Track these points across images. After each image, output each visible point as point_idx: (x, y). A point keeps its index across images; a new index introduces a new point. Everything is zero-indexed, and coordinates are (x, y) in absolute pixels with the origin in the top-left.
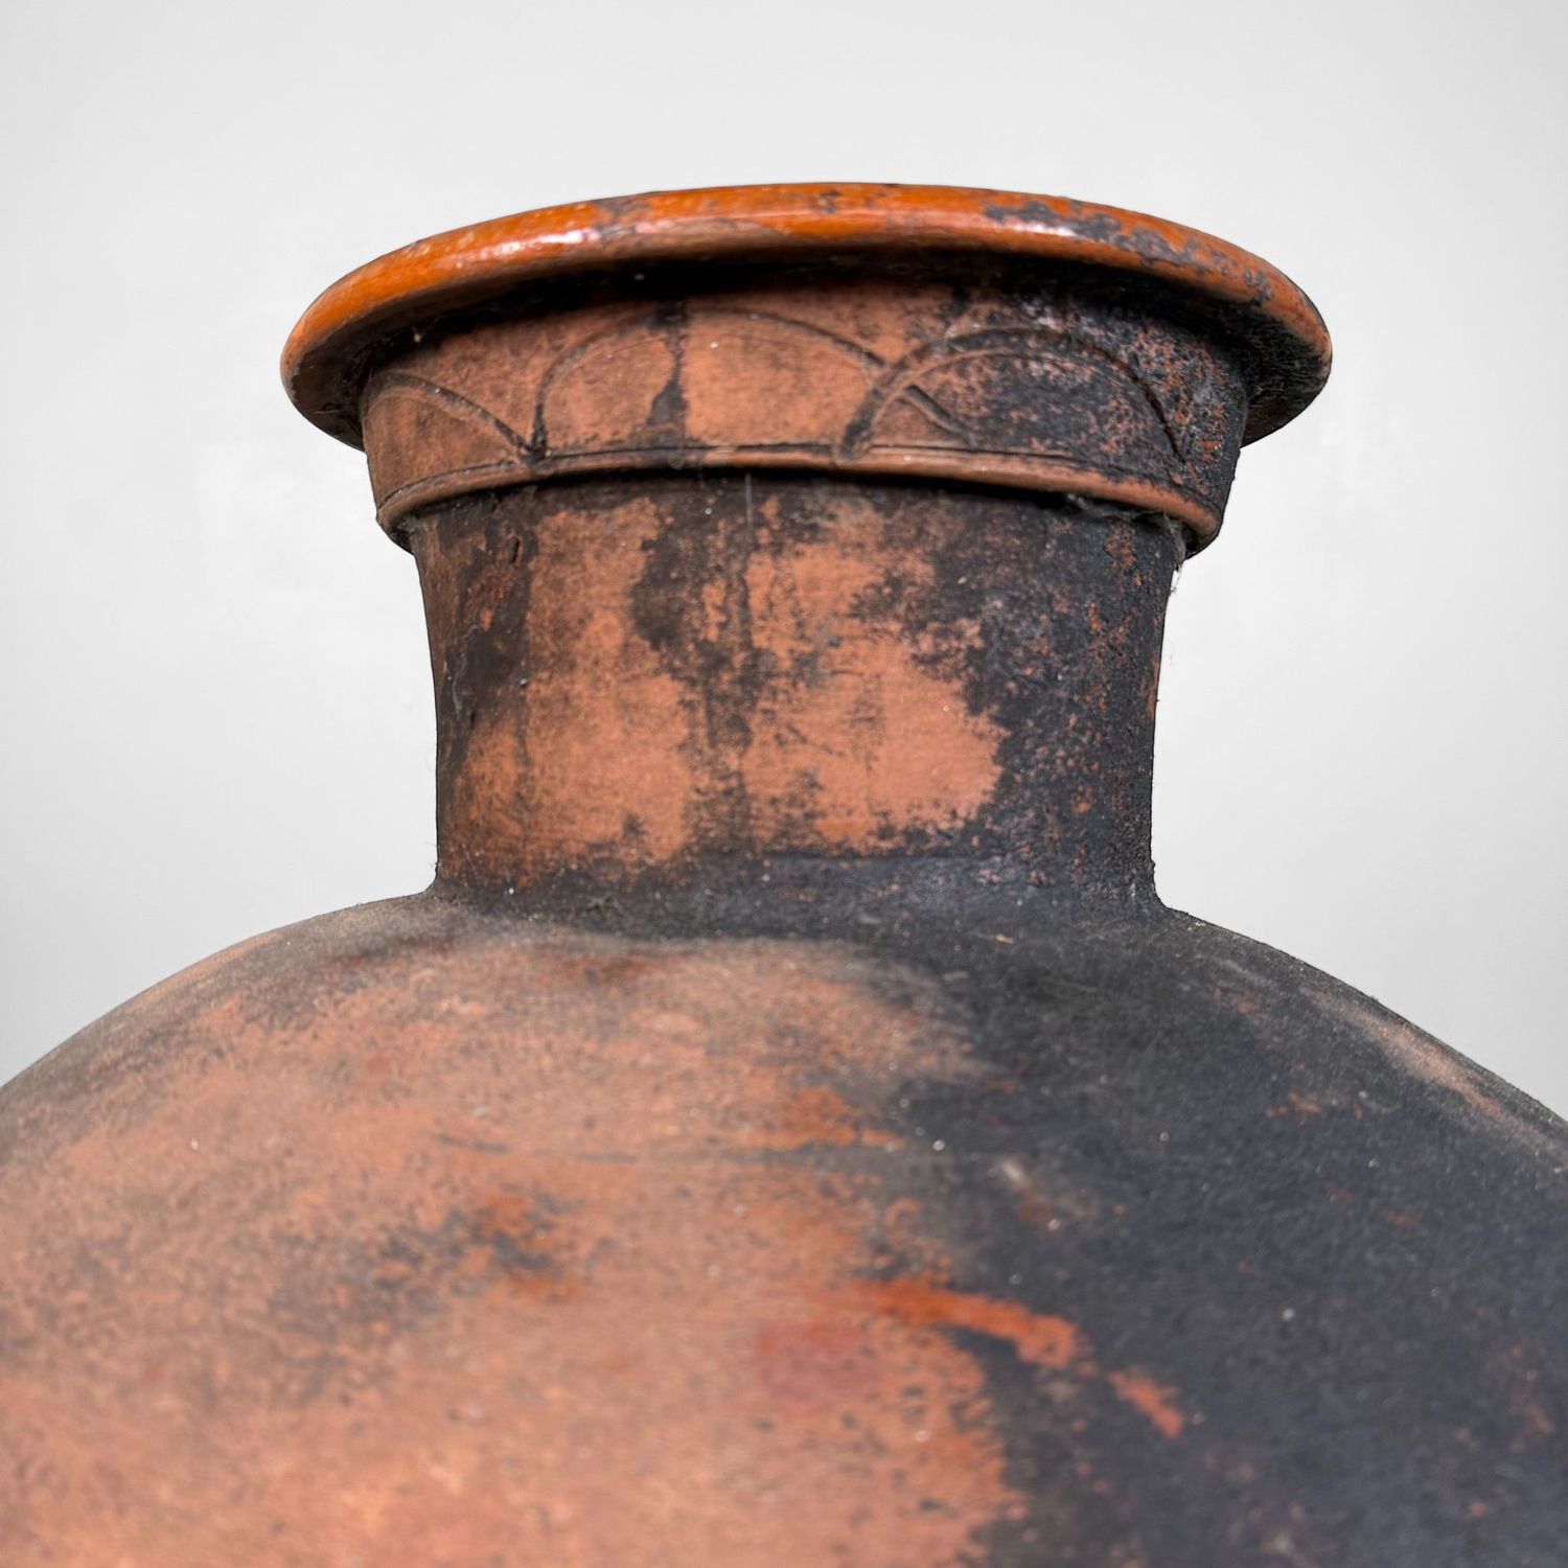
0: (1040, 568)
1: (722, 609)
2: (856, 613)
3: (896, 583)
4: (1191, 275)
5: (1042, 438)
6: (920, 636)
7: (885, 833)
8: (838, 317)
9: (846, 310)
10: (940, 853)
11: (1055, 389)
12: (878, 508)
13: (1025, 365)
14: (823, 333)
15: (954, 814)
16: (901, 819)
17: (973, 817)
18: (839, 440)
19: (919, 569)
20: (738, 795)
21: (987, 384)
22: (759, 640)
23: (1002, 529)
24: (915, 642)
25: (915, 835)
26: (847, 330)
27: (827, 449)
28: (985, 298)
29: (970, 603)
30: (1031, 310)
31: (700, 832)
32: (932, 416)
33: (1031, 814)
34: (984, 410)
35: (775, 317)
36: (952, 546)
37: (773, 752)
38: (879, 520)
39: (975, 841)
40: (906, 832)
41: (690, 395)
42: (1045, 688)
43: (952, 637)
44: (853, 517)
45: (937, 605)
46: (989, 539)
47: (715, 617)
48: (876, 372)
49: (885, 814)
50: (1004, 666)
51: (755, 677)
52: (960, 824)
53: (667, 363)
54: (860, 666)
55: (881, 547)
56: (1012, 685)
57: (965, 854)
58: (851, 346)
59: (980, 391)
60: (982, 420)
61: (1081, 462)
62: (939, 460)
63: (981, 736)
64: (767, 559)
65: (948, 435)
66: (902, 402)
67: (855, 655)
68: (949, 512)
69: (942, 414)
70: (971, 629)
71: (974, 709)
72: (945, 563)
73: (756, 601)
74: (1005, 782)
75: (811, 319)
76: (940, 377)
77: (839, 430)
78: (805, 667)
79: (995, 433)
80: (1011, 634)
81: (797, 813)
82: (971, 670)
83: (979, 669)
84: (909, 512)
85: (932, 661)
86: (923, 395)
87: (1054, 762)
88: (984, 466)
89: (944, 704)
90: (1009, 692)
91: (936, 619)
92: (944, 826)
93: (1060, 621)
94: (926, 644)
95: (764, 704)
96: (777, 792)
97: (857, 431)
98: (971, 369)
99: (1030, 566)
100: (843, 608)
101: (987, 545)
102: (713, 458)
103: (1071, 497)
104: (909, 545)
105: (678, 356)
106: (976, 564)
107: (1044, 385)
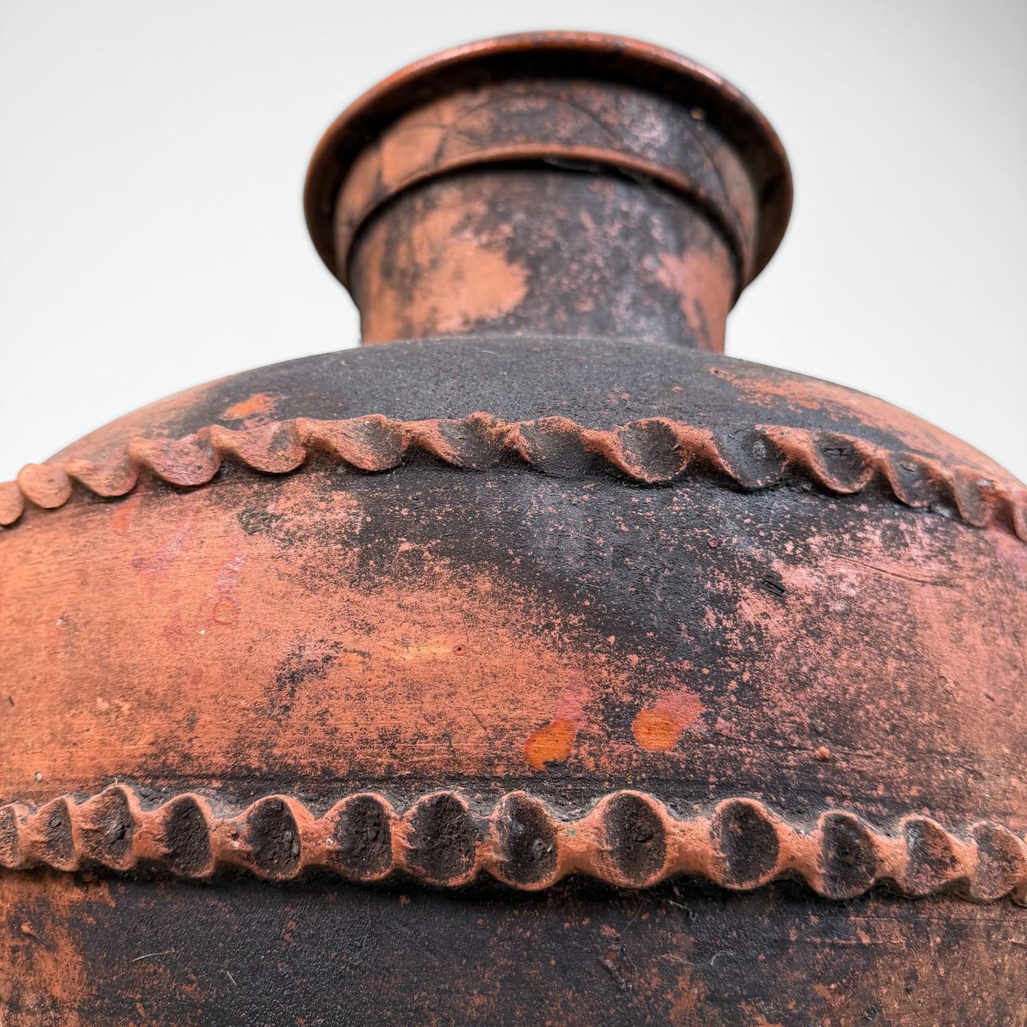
0: (544, 199)
1: (406, 254)
2: (453, 234)
3: (468, 217)
5: (520, 135)
6: (481, 236)
8: (428, 116)
9: (430, 113)
10: (493, 327)
11: (525, 114)
12: (459, 187)
13: (508, 108)
14: (424, 125)
15: (500, 311)
16: (473, 315)
17: (511, 310)
18: (432, 162)
19: (480, 208)
21: (490, 120)
22: (418, 260)
23: (521, 185)
24: (479, 239)
25: (481, 321)
26: (434, 120)
27: (428, 167)
29: (506, 217)
32: (468, 139)
33: (545, 308)
34: (490, 130)
35: (408, 128)
36: (494, 196)
37: (422, 304)
38: (461, 193)
39: (512, 320)
40: (476, 321)
41: (385, 172)
42: (553, 252)
43: (497, 234)
44: (448, 194)
45: (488, 221)
46: (514, 190)
47: (403, 257)
48: (443, 131)
49: (466, 316)
50: (527, 243)
51: (415, 277)
52: (503, 314)
53: (377, 163)
54: (455, 256)
55: (462, 204)
56: (532, 251)
57: (506, 327)
58: (434, 125)
59: (487, 123)
60: (489, 134)
61: (545, 139)
62: (473, 154)
63: (515, 275)
64: (419, 225)
65: (474, 144)
66: (454, 138)
67: (453, 253)
68: (491, 182)
69: (473, 137)
70: (507, 229)
71: (510, 263)
72: (492, 204)
73: (416, 245)
74: (530, 295)
76: (469, 124)
77: (431, 158)
78: (434, 262)
79: (496, 135)
80: (529, 229)
81: (430, 325)
82: (508, 247)
83: (511, 246)
84: (472, 185)
85: (487, 246)
86: (463, 133)
87: (561, 286)
88: (494, 151)
89: (495, 262)
90: (530, 255)
91: (487, 227)
92: (495, 316)
93: (561, 222)
94: (484, 239)
95: (419, 285)
96: (422, 319)
97: (439, 154)
98: (484, 117)
99: (539, 198)
100: (447, 234)
101: (512, 192)
102: (392, 190)
103: (548, 160)
104: (474, 200)
105: (380, 159)
106: (507, 202)
107: (520, 114)
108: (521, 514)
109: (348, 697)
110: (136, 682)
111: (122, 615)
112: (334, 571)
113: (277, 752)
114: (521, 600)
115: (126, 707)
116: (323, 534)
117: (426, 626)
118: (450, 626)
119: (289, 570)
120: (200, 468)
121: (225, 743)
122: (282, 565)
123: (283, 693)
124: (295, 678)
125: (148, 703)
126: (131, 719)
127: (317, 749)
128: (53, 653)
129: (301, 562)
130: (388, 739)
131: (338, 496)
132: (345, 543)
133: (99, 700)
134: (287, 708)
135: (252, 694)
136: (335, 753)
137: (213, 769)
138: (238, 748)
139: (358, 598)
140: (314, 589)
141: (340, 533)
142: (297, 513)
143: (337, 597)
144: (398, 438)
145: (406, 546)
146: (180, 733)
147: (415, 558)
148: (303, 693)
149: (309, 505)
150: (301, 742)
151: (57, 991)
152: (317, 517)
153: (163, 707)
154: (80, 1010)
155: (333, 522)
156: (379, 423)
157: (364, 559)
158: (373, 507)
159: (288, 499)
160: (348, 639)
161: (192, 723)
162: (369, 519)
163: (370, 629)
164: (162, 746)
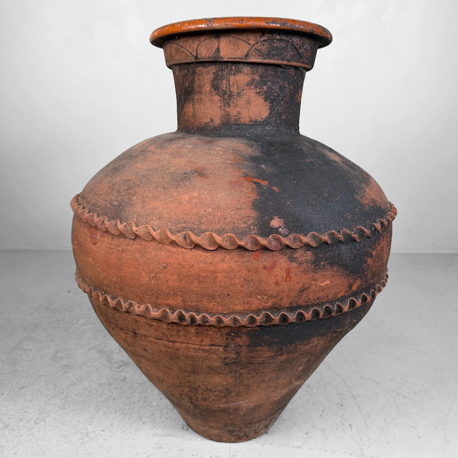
0: (277, 77)
1: (226, 84)
2: (247, 85)
3: (253, 80)
4: (300, 30)
5: (276, 56)
6: (257, 89)
7: (251, 121)
8: (244, 37)
9: (245, 36)
10: (259, 125)
11: (279, 48)
12: (250, 68)
13: (274, 44)
14: (242, 40)
15: (262, 118)
16: (253, 119)
17: (265, 119)
18: (244, 57)
19: (257, 78)
20: (228, 115)
21: (267, 48)
22: (232, 90)
23: (270, 71)
24: (256, 90)
25: (256, 122)
26: (245, 40)
27: (242, 58)
28: (267, 34)
29: (265, 83)
30: (275, 35)
31: (222, 121)
32: (259, 53)
33: (275, 118)
34: (267, 52)
35: (234, 37)
36: (262, 74)
37: (233, 108)
38: (251, 69)
39: (265, 123)
40: (254, 121)
41: (221, 50)
42: (278, 97)
43: (262, 89)
44: (246, 69)
45: (260, 83)
46: (268, 72)
47: (225, 86)
48: (250, 46)
49: (251, 118)
50: (271, 94)
51: (231, 96)
52: (263, 120)
53: (217, 44)
54: (248, 94)
55: (251, 74)
56: (272, 97)
57: (263, 125)
58: (246, 42)
59: (266, 49)
60: (267, 54)
61: (283, 60)
62: (260, 60)
63: (267, 105)
64: (233, 76)
65: (261, 56)
66: (254, 51)
67: (247, 92)
68: (262, 68)
69: (260, 53)
70: (265, 88)
71: (266, 101)
72: (261, 77)
73: (231, 83)
74: (270, 113)
75: (240, 38)
76: (260, 47)
77: (244, 55)
78: (239, 94)
79: (269, 56)
80: (272, 88)
81: (237, 118)
82: (265, 94)
83: (267, 94)
84: (255, 68)
85: (258, 93)
86: (257, 50)
87: (279, 110)
88: (267, 61)
89: (260, 101)
90: (271, 98)
91: (260, 86)
92: (260, 120)
93: (280, 86)
94: (258, 90)
95: (232, 100)
96: (234, 115)
97: (247, 56)
98: (265, 45)
99: (275, 76)
100: (245, 84)
101: (268, 73)
102: (224, 60)
103: (282, 65)
104: (255, 74)
105: (219, 43)
106: (266, 77)
107: (277, 47)
108: (340, 253)
109: (312, 293)
110: (268, 293)
111: (262, 279)
112: (310, 270)
113: (298, 303)
114: (340, 270)
115: (265, 297)
116: (307, 262)
117: (326, 278)
118: (329, 278)
119: (301, 270)
120: (277, 246)
121: (288, 303)
122: (299, 269)
123: (301, 293)
124: (303, 291)
125: (272, 296)
126: (267, 299)
127: (306, 302)
128: (242, 286)
129: (303, 268)
130: (318, 298)
131: (308, 253)
132: (311, 264)
133: (258, 296)
134: (301, 296)
135: (294, 294)
136: (309, 302)
137: (286, 307)
138: (291, 303)
139: (314, 274)
140: (306, 274)
141: (310, 262)
142: (301, 257)
143: (310, 275)
144: (321, 240)
145: (323, 263)
146: (279, 301)
147: (324, 265)
148: (304, 293)
149: (303, 255)
150: (303, 301)
151: (241, 344)
152: (305, 258)
153: (275, 297)
154: (247, 346)
155: (308, 259)
156: (315, 235)
157: (315, 266)
158: (315, 255)
159: (298, 253)
160: (312, 283)
161: (282, 299)
162: (315, 258)
163: (316, 280)
164: (274, 304)
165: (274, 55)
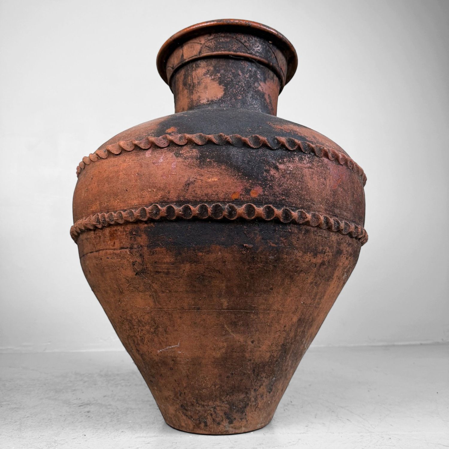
0: (229, 66)
1: (190, 79)
2: (204, 75)
3: (208, 71)
4: (236, 24)
5: (223, 48)
6: (212, 76)
7: (208, 101)
8: (197, 40)
9: (198, 40)
10: (215, 103)
11: (224, 42)
12: (206, 62)
13: (219, 40)
14: (196, 43)
15: (217, 98)
16: (210, 99)
17: (220, 98)
18: (198, 54)
19: (211, 68)
20: (192, 101)
21: (214, 43)
22: (194, 82)
23: (222, 62)
24: (211, 77)
25: (212, 101)
26: (198, 42)
27: (197, 55)
28: (213, 34)
29: (218, 72)
30: (220, 34)
31: (188, 106)
32: (208, 49)
33: (229, 98)
34: (214, 46)
35: (191, 43)
36: (215, 65)
37: (196, 95)
38: (206, 63)
39: (220, 101)
40: (211, 101)
41: (184, 55)
42: (231, 82)
43: (216, 76)
44: (203, 64)
45: (214, 72)
46: (221, 63)
47: (190, 80)
48: (201, 45)
49: (208, 99)
50: (224, 79)
51: (193, 87)
52: (218, 99)
53: (182, 52)
54: (205, 81)
55: (206, 67)
56: (226, 81)
57: (219, 103)
58: (199, 43)
59: (214, 44)
60: (214, 48)
61: (229, 50)
62: (210, 53)
63: (221, 88)
64: (194, 71)
65: (210, 50)
66: (204, 48)
67: (204, 80)
68: (214, 61)
70: (219, 75)
71: (220, 84)
72: (215, 67)
73: (193, 77)
74: (225, 94)
75: (194, 42)
76: (209, 44)
77: (198, 53)
78: (199, 83)
79: (216, 49)
80: (225, 75)
81: (198, 101)
82: (219, 80)
83: (220, 80)
84: (209, 62)
85: (213, 79)
86: (207, 46)
87: (233, 91)
88: (215, 53)
89: (216, 84)
90: (225, 82)
91: (214, 74)
92: (216, 100)
93: (233, 73)
94: (213, 77)
95: (195, 89)
96: (196, 99)
97: (200, 52)
98: (212, 42)
99: (227, 66)
100: (203, 75)
101: (220, 64)
102: (186, 61)
103: (230, 56)
104: (210, 66)
105: (183, 51)
106: (219, 67)
107: (222, 42)
108: (230, 154)
109: (199, 188)
110: (157, 185)
111: (152, 173)
112: (194, 165)
113: (186, 197)
114: (230, 170)
115: (155, 190)
116: (192, 157)
117: (213, 175)
118: (217, 175)
119: (186, 164)
120: (165, 143)
121: (176, 196)
122: (184, 164)
123: (187, 187)
124: (189, 184)
125: (159, 189)
126: (156, 192)
127: (194, 197)
128: (136, 181)
129: (188, 163)
130: (207, 195)
131: (194, 150)
132: (196, 159)
133: (149, 189)
134: (187, 190)
135: (180, 187)
136: (197, 197)
137: (174, 201)
138: (178, 197)
139: (199, 170)
140: (191, 168)
141: (195, 157)
142: (186, 153)
143: (196, 169)
144: (206, 138)
145: (208, 160)
146: (167, 194)
147: (210, 162)
148: (190, 187)
149: (188, 152)
150: (190, 196)
151: (142, 244)
152: (190, 154)
153: (163, 190)
154: (147, 246)
155: (194, 155)
156: (201, 135)
157: (200, 162)
158: (201, 152)
159: (184, 150)
160: (198, 177)
161: (169, 193)
162: (201, 155)
163: (202, 175)
164: (163, 197)
165: (220, 48)
